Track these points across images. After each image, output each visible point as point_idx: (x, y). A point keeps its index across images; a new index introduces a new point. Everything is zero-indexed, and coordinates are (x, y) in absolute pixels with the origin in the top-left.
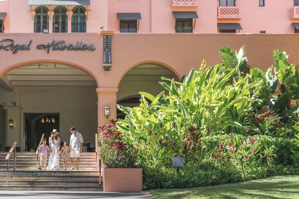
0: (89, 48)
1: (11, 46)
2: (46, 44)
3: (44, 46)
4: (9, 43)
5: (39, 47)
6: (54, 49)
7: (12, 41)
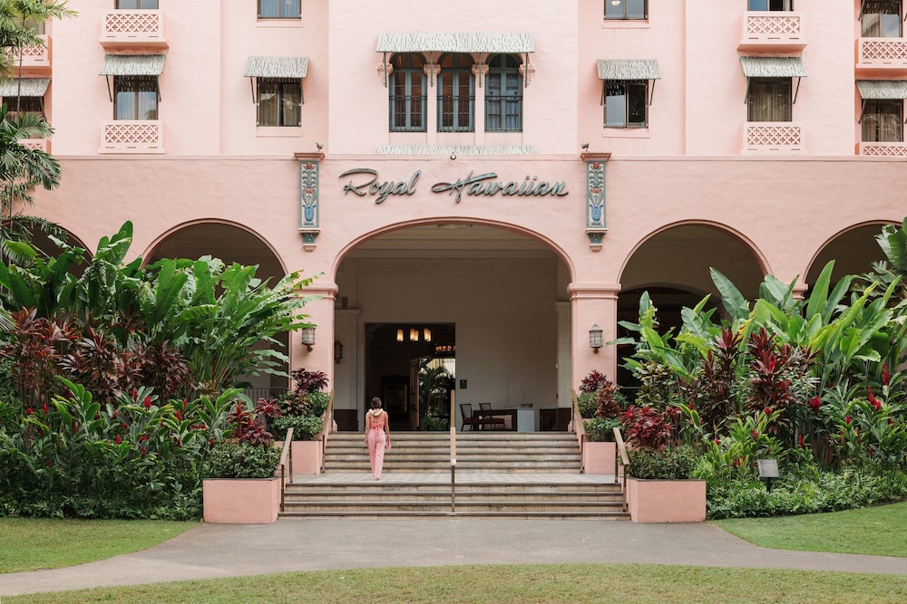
0: (554, 191)
1: (373, 185)
2: (453, 182)
3: (449, 184)
4: (367, 179)
5: (436, 188)
6: (473, 193)
7: (373, 173)
